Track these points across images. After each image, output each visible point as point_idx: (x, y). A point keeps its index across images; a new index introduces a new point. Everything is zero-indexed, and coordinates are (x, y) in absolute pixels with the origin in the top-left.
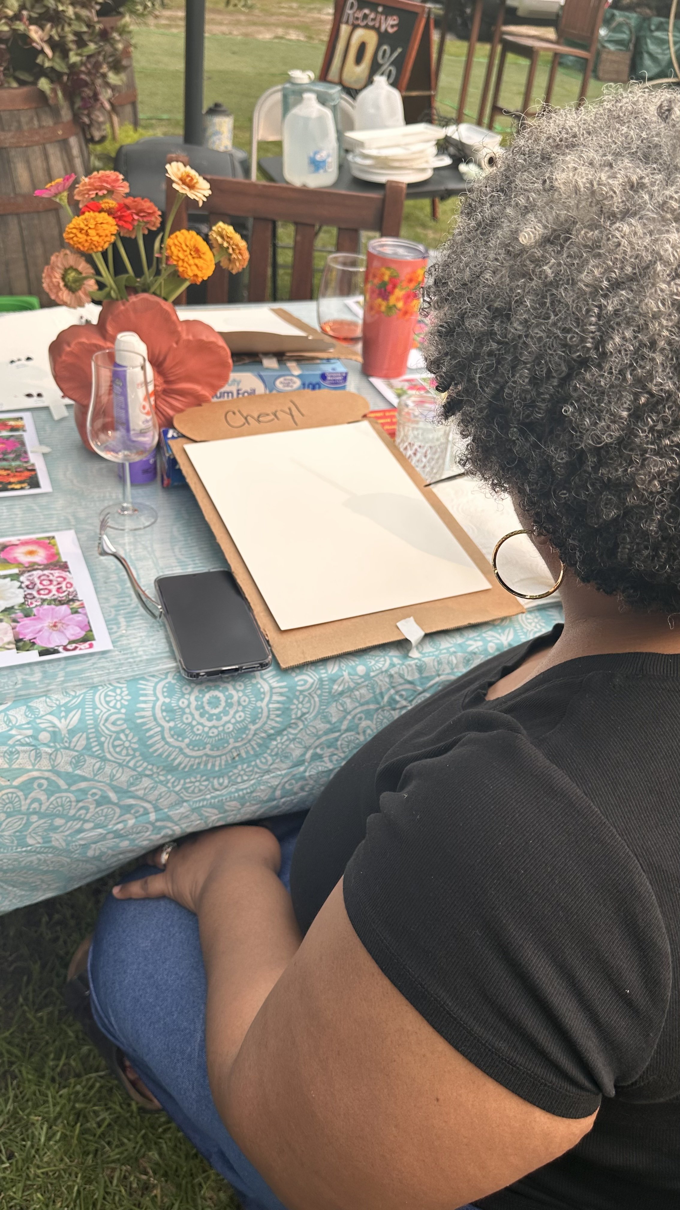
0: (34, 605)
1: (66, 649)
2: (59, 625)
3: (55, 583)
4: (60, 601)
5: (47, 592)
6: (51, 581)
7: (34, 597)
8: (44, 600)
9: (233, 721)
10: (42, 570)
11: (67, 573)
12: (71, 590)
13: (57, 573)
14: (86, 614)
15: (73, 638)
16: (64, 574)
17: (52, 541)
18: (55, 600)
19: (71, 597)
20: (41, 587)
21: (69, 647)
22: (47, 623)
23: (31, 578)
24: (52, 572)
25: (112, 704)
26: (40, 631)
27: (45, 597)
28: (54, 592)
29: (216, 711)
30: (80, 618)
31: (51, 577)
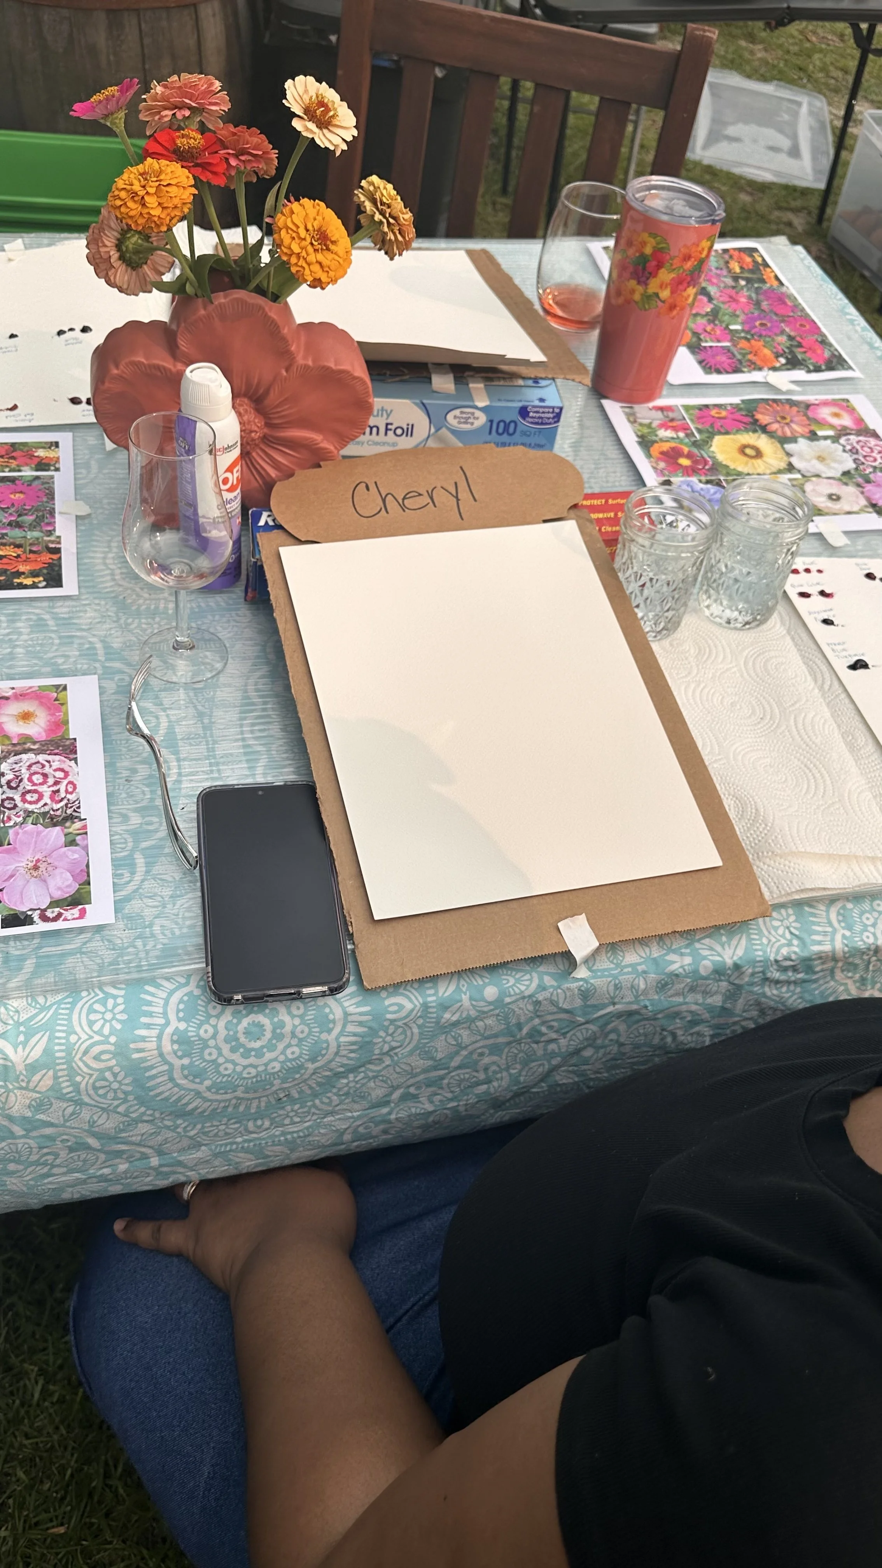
0: (11, 823)
1: (44, 918)
2: (42, 866)
3: (51, 781)
4: (52, 818)
5: (36, 796)
6: (45, 776)
7: (15, 806)
8: (29, 813)
9: (282, 1058)
10: (37, 752)
11: (72, 763)
12: (72, 797)
13: (57, 761)
14: (86, 848)
15: (58, 895)
16: (68, 764)
17: (61, 695)
18: (44, 814)
19: (69, 811)
20: (29, 787)
21: (50, 914)
22: (24, 861)
23: (17, 767)
24: (50, 758)
25: (96, 1027)
26: (11, 876)
27: (31, 807)
28: (46, 799)
29: (257, 1044)
30: (76, 856)
31: (47, 770)
